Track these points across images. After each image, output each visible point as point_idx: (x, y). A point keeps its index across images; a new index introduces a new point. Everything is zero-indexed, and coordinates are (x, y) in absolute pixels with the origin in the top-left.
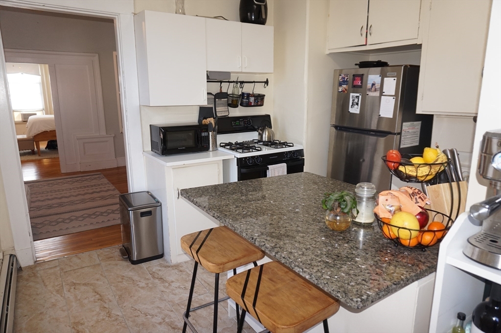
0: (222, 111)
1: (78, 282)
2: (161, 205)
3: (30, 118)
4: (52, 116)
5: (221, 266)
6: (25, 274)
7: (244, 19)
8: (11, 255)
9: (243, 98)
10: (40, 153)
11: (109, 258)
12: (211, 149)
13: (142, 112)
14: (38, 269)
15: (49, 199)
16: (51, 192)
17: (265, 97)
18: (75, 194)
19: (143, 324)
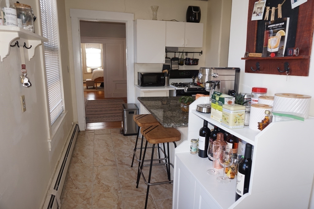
0: (174, 67)
1: (100, 139)
2: (139, 110)
3: (94, 70)
4: (103, 70)
5: (143, 124)
6: (81, 133)
7: (189, 20)
8: (77, 124)
9: (186, 61)
10: (97, 88)
11: (115, 132)
12: (166, 85)
13: (135, 66)
14: (86, 132)
15: (96, 108)
16: (98, 105)
17: (199, 60)
18: (108, 107)
19: (121, 156)
